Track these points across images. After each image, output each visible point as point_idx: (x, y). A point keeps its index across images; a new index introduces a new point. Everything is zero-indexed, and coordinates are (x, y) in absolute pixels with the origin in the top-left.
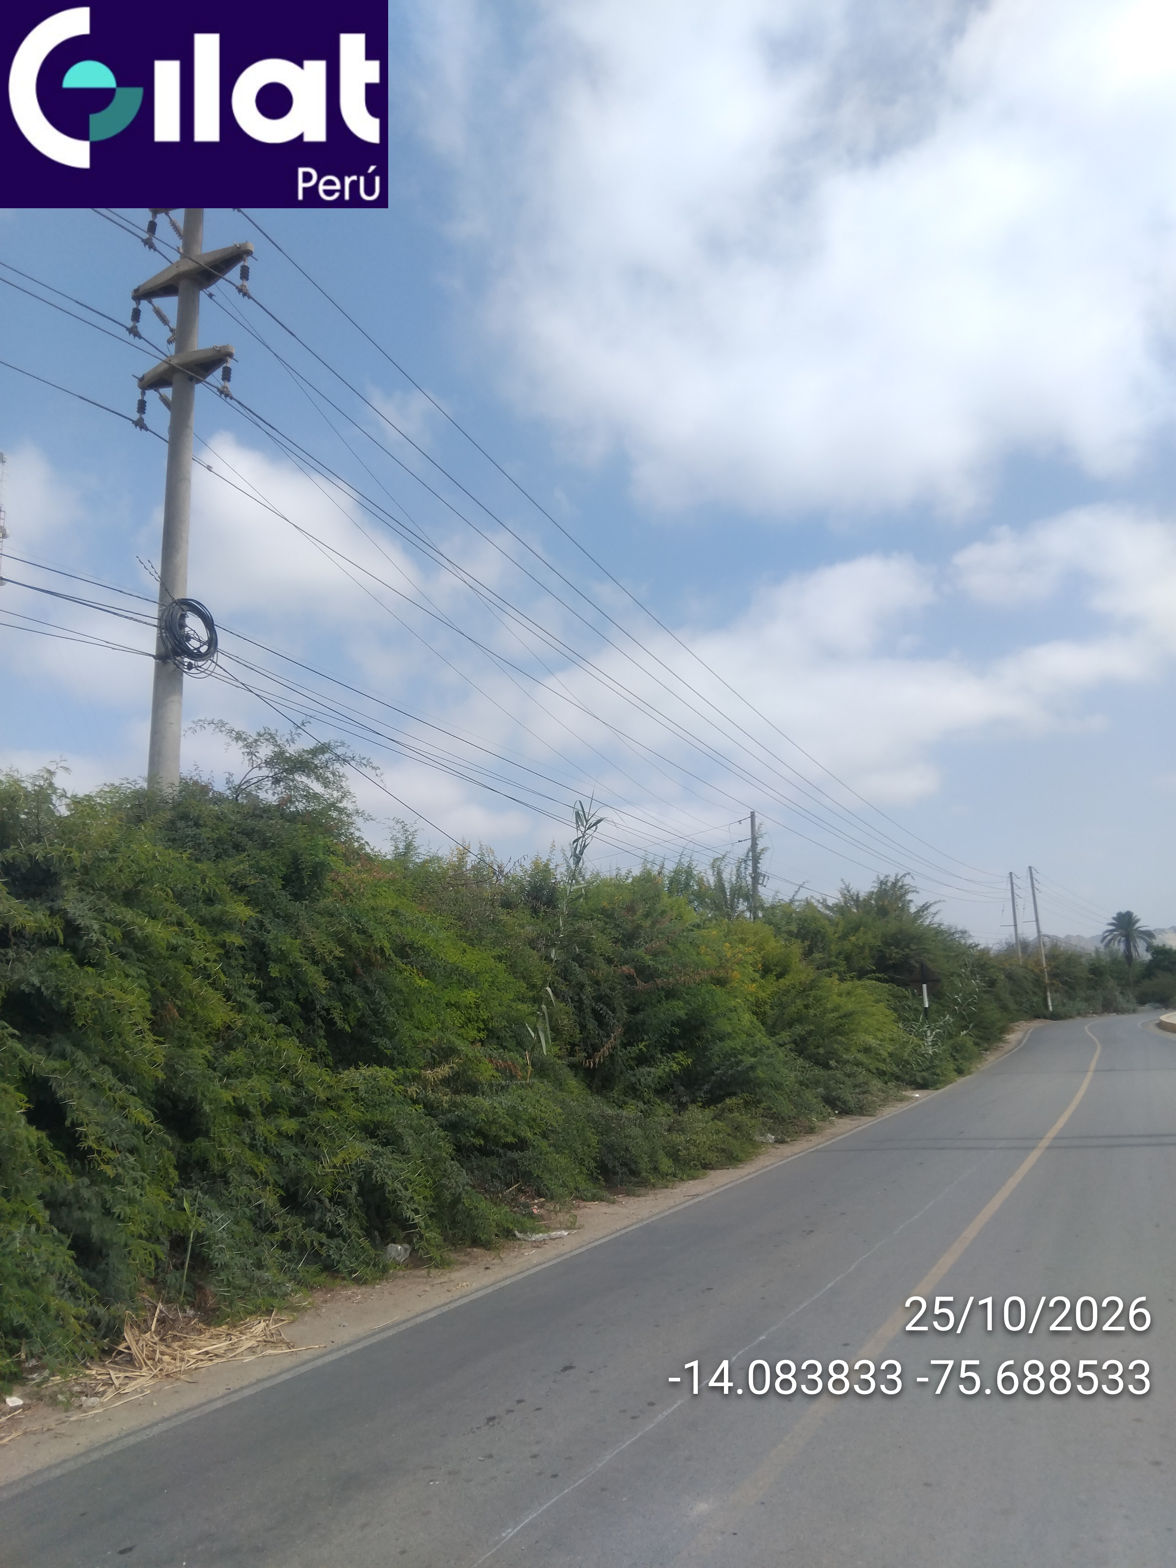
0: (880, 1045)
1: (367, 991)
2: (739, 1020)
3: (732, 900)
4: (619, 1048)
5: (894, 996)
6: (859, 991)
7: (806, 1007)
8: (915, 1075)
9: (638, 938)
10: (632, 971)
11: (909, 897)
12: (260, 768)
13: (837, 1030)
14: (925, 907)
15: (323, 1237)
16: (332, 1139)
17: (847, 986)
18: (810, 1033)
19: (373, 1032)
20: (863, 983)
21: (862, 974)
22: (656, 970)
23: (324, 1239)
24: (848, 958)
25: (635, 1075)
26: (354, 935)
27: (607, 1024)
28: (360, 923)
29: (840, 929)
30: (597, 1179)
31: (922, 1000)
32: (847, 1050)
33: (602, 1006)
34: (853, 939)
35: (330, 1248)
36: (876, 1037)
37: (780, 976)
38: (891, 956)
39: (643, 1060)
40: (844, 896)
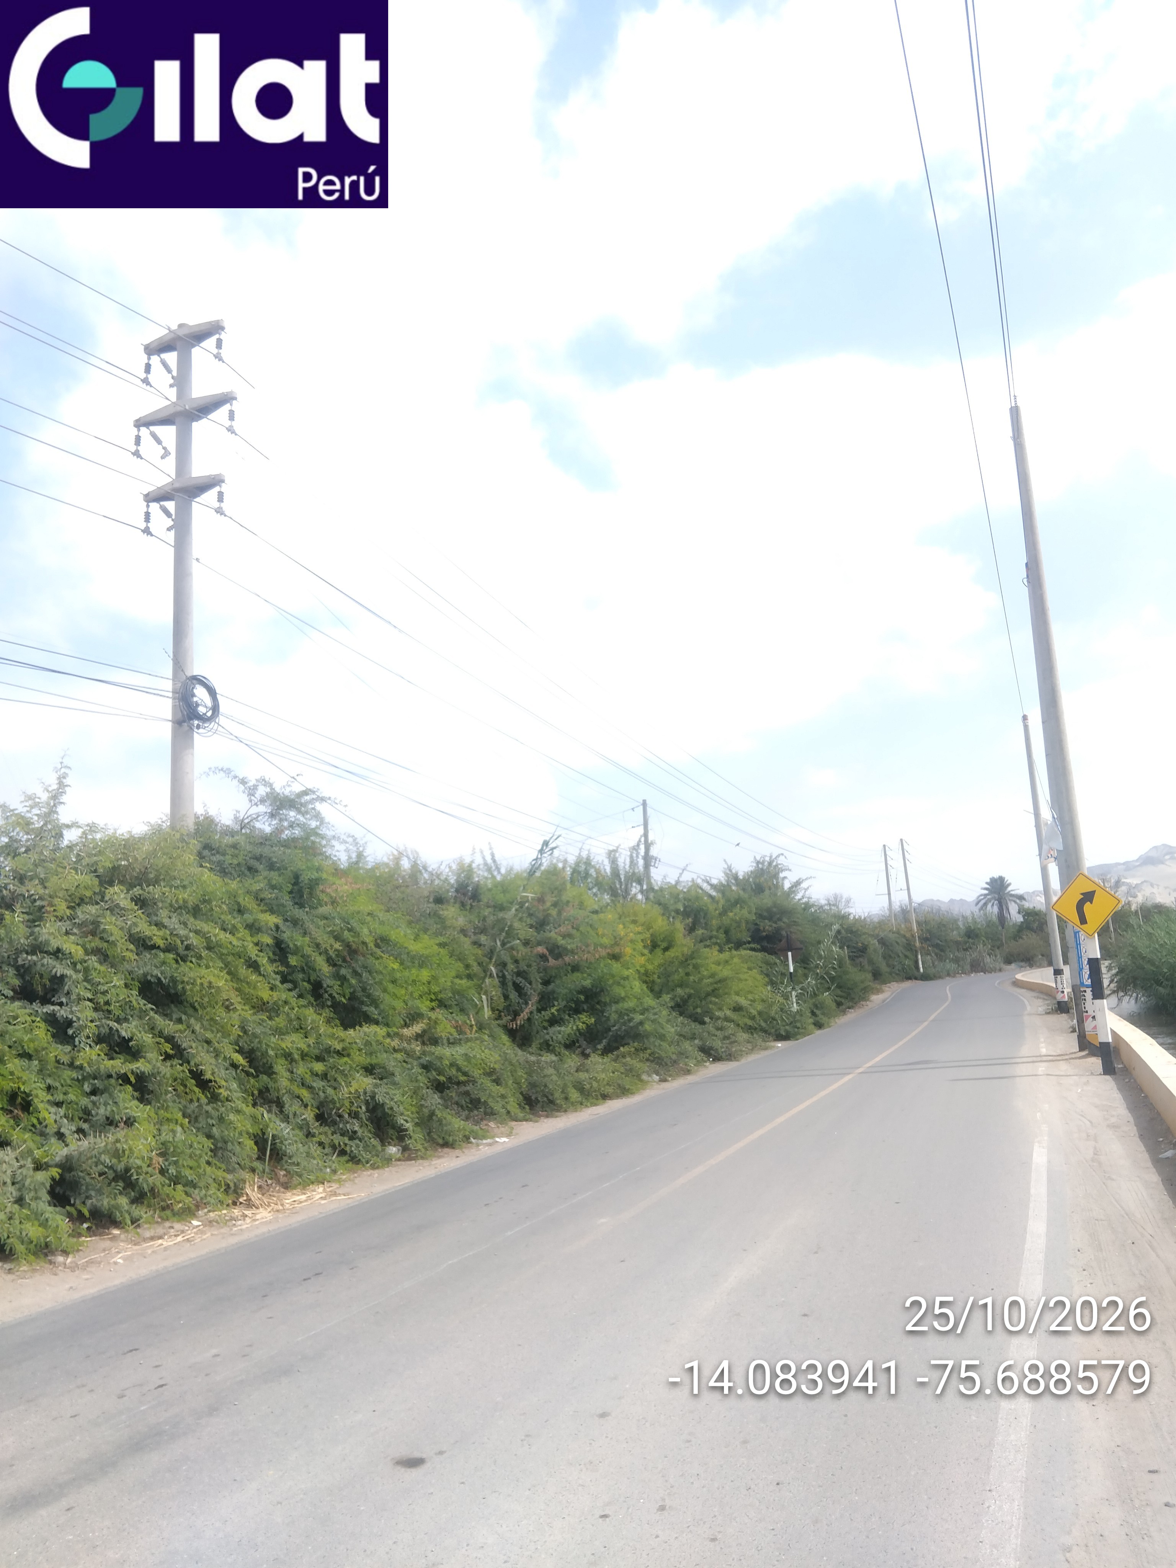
0: (750, 1005)
1: (356, 973)
2: (631, 988)
3: (626, 885)
4: (535, 1012)
5: (767, 963)
6: (736, 960)
7: (687, 974)
8: (779, 1029)
9: (548, 924)
10: (545, 951)
11: (782, 875)
12: (257, 806)
13: (714, 992)
14: (798, 883)
15: (346, 1140)
16: (346, 1076)
17: (726, 955)
18: (690, 996)
19: (362, 1003)
20: (739, 953)
21: (738, 945)
22: (566, 949)
23: (347, 1141)
24: (727, 932)
25: (548, 1034)
26: (346, 932)
27: (526, 994)
28: (349, 924)
29: (721, 906)
30: (524, 1108)
31: (788, 965)
32: (720, 1009)
33: (521, 979)
34: (731, 914)
35: (351, 1146)
36: (746, 998)
37: (666, 949)
38: (764, 928)
39: (554, 1021)
40: (726, 874)
